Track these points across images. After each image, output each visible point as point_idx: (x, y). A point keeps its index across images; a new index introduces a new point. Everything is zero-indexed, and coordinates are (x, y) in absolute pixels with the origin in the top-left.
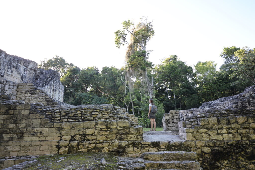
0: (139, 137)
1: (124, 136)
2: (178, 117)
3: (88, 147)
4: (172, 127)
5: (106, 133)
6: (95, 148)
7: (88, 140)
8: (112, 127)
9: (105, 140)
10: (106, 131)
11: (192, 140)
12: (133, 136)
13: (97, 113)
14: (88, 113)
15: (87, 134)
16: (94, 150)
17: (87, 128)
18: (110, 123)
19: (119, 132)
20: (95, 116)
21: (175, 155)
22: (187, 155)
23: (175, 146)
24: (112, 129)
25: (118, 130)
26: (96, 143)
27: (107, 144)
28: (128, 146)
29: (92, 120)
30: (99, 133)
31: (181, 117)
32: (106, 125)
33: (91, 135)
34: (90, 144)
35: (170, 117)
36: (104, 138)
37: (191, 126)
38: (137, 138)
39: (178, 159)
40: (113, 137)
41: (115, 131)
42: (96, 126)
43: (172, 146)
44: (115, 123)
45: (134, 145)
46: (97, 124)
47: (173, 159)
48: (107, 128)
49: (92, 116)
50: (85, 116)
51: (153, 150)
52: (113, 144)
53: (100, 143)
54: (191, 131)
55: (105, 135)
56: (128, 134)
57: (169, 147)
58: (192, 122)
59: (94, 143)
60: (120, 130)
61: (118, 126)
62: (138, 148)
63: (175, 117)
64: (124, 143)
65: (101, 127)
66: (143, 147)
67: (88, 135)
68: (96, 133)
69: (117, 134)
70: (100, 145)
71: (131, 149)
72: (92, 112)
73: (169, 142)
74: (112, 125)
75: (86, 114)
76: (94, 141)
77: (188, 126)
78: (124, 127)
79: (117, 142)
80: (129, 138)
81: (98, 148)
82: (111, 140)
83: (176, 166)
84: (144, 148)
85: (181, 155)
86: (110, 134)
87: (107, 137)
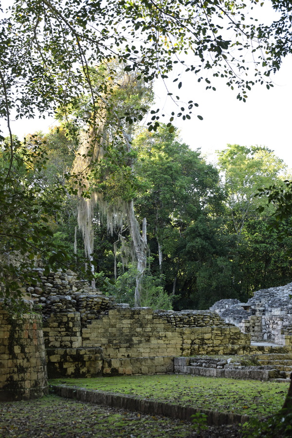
0: (248, 342)
1: (236, 341)
2: (259, 324)
3: (207, 350)
5: (221, 338)
6: (212, 351)
7: (206, 344)
8: (226, 332)
9: (220, 344)
10: (221, 336)
11: (289, 345)
12: (243, 341)
13: (209, 319)
14: (200, 319)
15: (205, 338)
16: (211, 353)
17: (205, 333)
18: (224, 329)
19: (232, 337)
20: (207, 322)
21: (278, 356)
22: (288, 356)
23: (276, 350)
24: (225, 334)
25: (231, 335)
26: (213, 347)
27: (222, 348)
28: (239, 349)
29: (205, 326)
30: (215, 338)
32: (221, 331)
33: (209, 339)
34: (209, 347)
35: (251, 324)
36: (219, 342)
37: (288, 333)
38: (246, 343)
39: (280, 359)
40: (226, 341)
41: (228, 336)
42: (213, 332)
43: (274, 350)
44: (228, 330)
45: (244, 348)
46: (213, 329)
47: (277, 359)
48: (221, 334)
49: (205, 322)
50: (199, 322)
51: (260, 353)
52: (227, 347)
53: (217, 346)
54: (289, 337)
55: (220, 340)
56: (239, 339)
57: (272, 350)
58: (289, 329)
59: (211, 347)
60: (232, 335)
61: (230, 332)
62: (247, 351)
63: (256, 324)
64: (236, 347)
65: (216, 332)
66: (251, 350)
67: (206, 339)
68: (213, 338)
69: (230, 338)
70: (216, 348)
71: (241, 352)
72: (203, 318)
73: (272, 347)
74: (226, 331)
75: (199, 321)
76: (211, 345)
77: (286, 333)
78: (236, 333)
79: (230, 346)
80: (239, 343)
81: (215, 351)
82: (225, 344)
83: (280, 363)
84: (252, 351)
85: (283, 356)
86: (224, 338)
87: (222, 342)
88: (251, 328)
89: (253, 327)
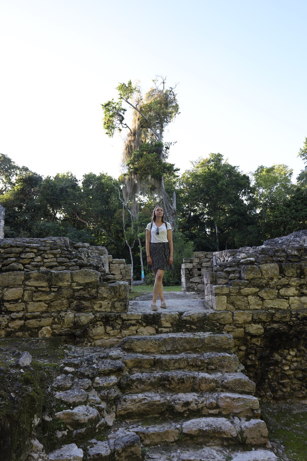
0: (117, 304)
1: (86, 304)
2: (209, 264)
3: (7, 326)
4: (199, 283)
5: (47, 298)
6: (23, 328)
7: (9, 312)
8: (61, 284)
9: (46, 312)
10: (48, 293)
11: (227, 310)
12: (104, 303)
13: (32, 255)
14: (13, 255)
15: (6, 298)
16: (20, 334)
17: (8, 287)
18: (57, 276)
19: (77, 294)
20: (27, 261)
21: (188, 341)
22: (214, 341)
23: (192, 323)
24: (60, 288)
25: (74, 291)
26: (25, 318)
27: (50, 320)
28: (93, 323)
29: (20, 270)
30: (31, 297)
31: (215, 264)
32: (49, 280)
33: (16, 301)
34: (13, 320)
35: (195, 264)
36: (44, 306)
37: (226, 281)
38: (113, 306)
39: (195, 350)
40: (62, 304)
41: (67, 293)
42: (27, 283)
43: (186, 322)
44: (68, 277)
45: (107, 320)
46: (28, 278)
47: (185, 350)
48: (50, 287)
49: (21, 261)
50: (5, 262)
51: (147, 332)
52: (61, 319)
53: (34, 317)
54: (226, 290)
55: (45, 301)
56: (95, 298)
57: (180, 323)
58: (228, 273)
59: (20, 319)
60: (78, 290)
61: (73, 281)
62: (114, 328)
63: (204, 264)
64: (85, 318)
65: (36, 284)
66: (125, 325)
67: (8, 301)
68: (26, 298)
69: (72, 298)
70: (33, 323)
71: (100, 329)
72: (21, 253)
73: (181, 314)
74: (61, 280)
75: (7, 258)
76: (21, 314)
77: (221, 281)
78: (87, 284)
79: (70, 315)
80: (96, 308)
81: (29, 329)
82: (59, 312)
83: (188, 365)
84: (127, 327)
85: (202, 340)
86: (56, 298)
87: (49, 306)
88: (195, 271)
89: (199, 269)
